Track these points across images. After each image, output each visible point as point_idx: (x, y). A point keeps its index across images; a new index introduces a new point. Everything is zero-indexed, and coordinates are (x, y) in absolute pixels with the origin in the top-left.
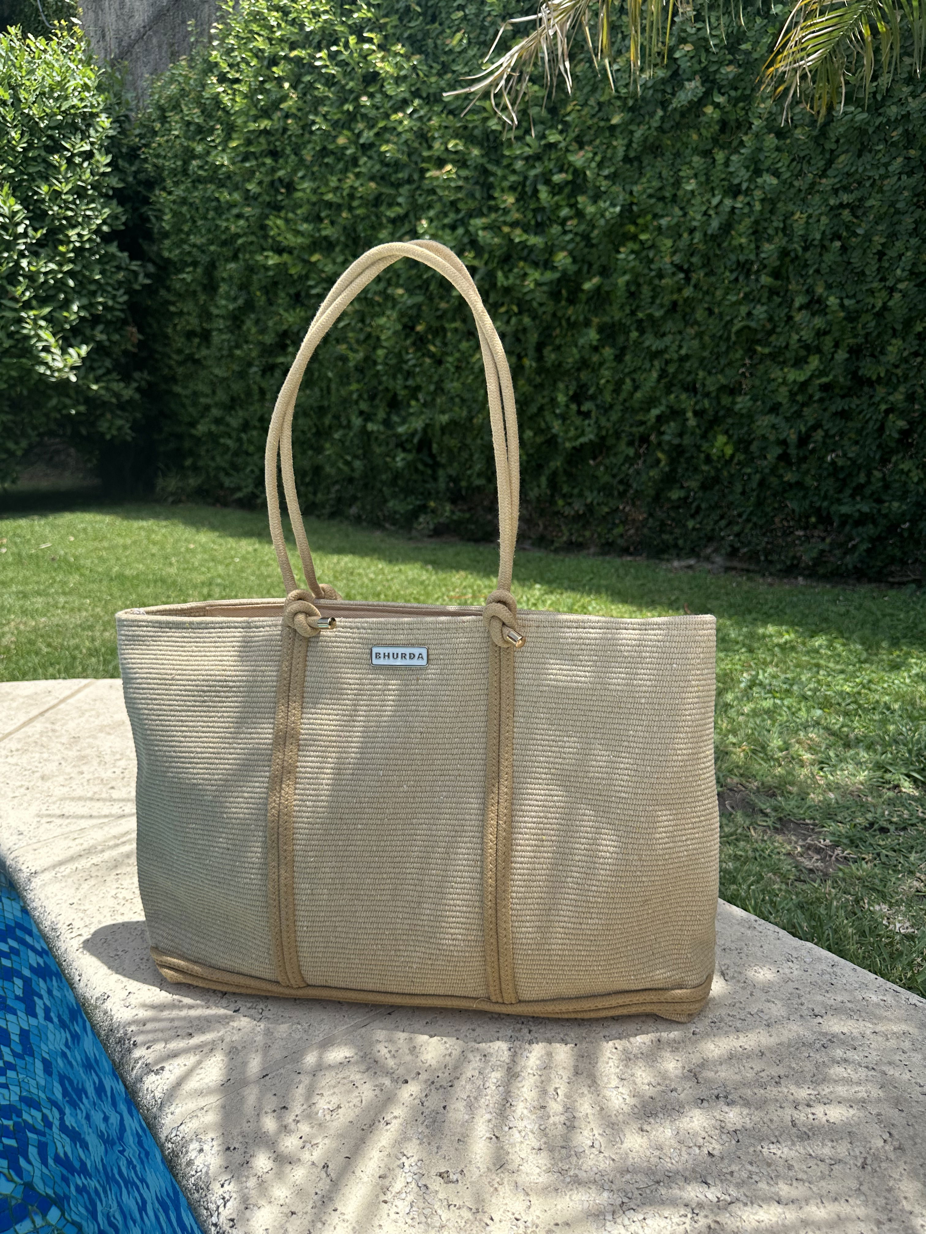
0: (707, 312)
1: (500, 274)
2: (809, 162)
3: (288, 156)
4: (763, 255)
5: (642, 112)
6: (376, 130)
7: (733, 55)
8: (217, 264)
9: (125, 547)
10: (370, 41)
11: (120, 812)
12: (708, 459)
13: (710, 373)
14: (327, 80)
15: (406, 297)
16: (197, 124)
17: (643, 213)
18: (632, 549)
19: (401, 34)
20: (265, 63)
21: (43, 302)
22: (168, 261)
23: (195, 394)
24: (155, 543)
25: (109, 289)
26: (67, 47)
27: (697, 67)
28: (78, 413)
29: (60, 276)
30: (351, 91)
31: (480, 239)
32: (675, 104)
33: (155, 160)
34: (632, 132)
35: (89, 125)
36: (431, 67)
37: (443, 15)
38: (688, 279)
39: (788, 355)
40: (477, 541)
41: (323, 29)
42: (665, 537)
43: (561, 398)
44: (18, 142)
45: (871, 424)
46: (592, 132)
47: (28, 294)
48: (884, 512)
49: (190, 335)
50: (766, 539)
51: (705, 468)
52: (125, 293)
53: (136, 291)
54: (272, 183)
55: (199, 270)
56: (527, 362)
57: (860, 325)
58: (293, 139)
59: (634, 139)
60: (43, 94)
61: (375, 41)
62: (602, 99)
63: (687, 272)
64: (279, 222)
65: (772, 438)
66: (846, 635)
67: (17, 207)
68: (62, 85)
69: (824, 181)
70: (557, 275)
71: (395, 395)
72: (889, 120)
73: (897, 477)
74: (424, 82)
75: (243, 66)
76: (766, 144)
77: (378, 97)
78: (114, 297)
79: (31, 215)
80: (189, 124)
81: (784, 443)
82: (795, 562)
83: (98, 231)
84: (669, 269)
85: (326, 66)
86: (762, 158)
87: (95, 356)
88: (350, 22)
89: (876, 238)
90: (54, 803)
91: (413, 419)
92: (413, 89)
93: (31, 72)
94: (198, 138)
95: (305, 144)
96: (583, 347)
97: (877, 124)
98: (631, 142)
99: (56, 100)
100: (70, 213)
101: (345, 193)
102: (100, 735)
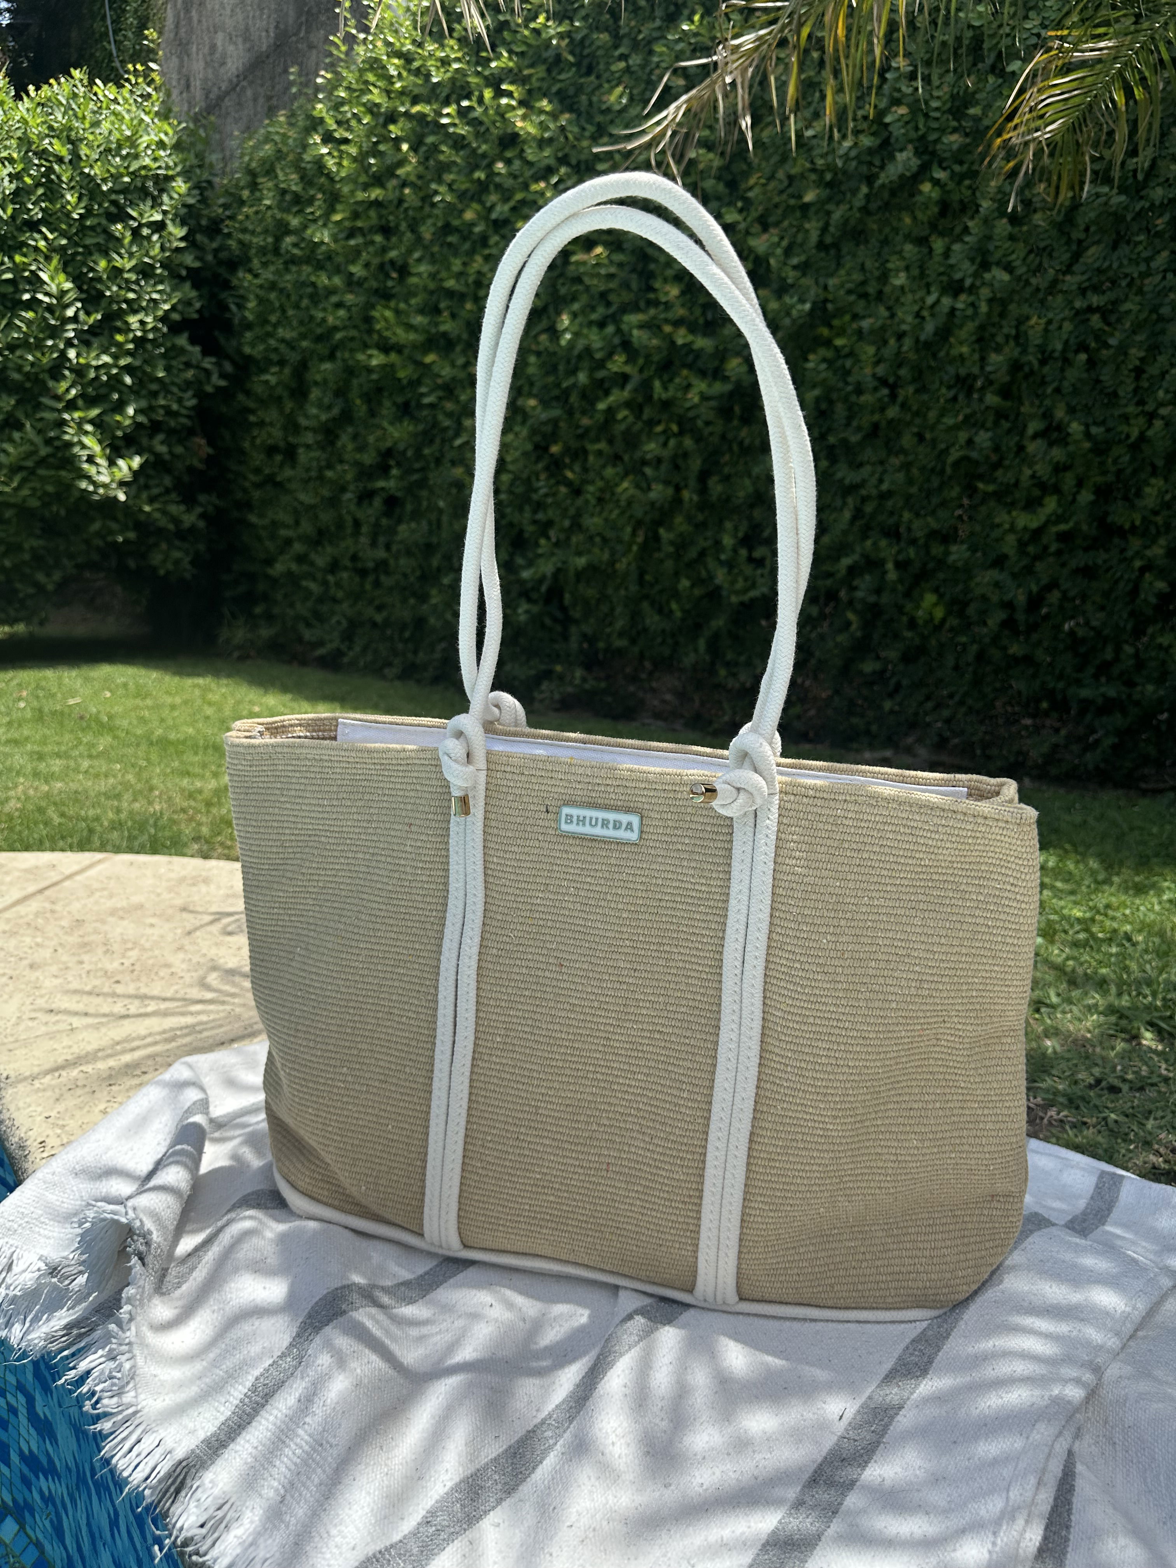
0: (916, 439)
1: (657, 384)
2: (1050, 256)
3: (403, 233)
4: (989, 369)
5: (843, 188)
6: (512, 203)
7: (958, 121)
8: (310, 364)
9: (173, 707)
10: (510, 94)
11: (123, 1011)
12: (912, 624)
13: (917, 515)
14: (455, 142)
15: (539, 409)
16: (294, 192)
17: (840, 312)
18: (811, 734)
19: (549, 88)
20: (381, 120)
21: (91, 401)
22: (249, 358)
23: (274, 523)
24: (210, 704)
25: (175, 390)
26: (141, 96)
27: (913, 135)
28: (126, 541)
29: (114, 371)
30: (484, 156)
31: (635, 340)
32: (882, 179)
33: (241, 236)
34: (829, 213)
35: (162, 191)
36: (583, 129)
37: (602, 66)
38: (893, 396)
39: (1017, 495)
40: (616, 718)
41: (453, 80)
42: (855, 720)
43: (728, 541)
44: (75, 208)
45: (1121, 585)
46: (779, 211)
47: (73, 392)
48: (1136, 697)
49: (271, 450)
50: (983, 728)
51: (908, 634)
52: (194, 396)
53: (208, 395)
54: (381, 266)
55: (287, 371)
56: (686, 495)
57: (1110, 460)
58: (411, 213)
59: (832, 222)
60: (108, 150)
61: (516, 95)
62: (793, 171)
63: (893, 389)
64: (388, 314)
65: (995, 598)
66: (1081, 849)
67: (68, 285)
68: (132, 141)
69: (1068, 278)
70: (728, 387)
71: (521, 531)
72: (1153, 205)
73: (1153, 654)
74: (574, 147)
75: (353, 123)
76: (997, 231)
77: (517, 164)
78: (180, 401)
79: (83, 296)
80: (284, 192)
81: (1009, 605)
82: (1021, 759)
83: (164, 319)
84: (870, 383)
85: (455, 125)
86: (991, 247)
87: (151, 472)
88: (487, 73)
89: (1133, 351)
90: (42, 996)
91: (541, 561)
92: (560, 154)
93: (96, 124)
94: (295, 209)
95: (423, 219)
96: (758, 478)
97: (1138, 208)
98: (827, 224)
99: (123, 158)
100: (131, 296)
101: (471, 280)
102: (110, 919)
